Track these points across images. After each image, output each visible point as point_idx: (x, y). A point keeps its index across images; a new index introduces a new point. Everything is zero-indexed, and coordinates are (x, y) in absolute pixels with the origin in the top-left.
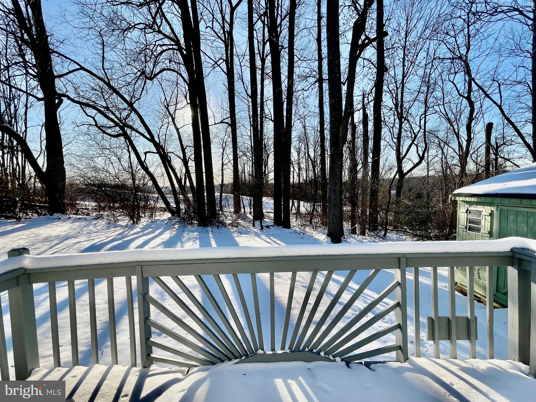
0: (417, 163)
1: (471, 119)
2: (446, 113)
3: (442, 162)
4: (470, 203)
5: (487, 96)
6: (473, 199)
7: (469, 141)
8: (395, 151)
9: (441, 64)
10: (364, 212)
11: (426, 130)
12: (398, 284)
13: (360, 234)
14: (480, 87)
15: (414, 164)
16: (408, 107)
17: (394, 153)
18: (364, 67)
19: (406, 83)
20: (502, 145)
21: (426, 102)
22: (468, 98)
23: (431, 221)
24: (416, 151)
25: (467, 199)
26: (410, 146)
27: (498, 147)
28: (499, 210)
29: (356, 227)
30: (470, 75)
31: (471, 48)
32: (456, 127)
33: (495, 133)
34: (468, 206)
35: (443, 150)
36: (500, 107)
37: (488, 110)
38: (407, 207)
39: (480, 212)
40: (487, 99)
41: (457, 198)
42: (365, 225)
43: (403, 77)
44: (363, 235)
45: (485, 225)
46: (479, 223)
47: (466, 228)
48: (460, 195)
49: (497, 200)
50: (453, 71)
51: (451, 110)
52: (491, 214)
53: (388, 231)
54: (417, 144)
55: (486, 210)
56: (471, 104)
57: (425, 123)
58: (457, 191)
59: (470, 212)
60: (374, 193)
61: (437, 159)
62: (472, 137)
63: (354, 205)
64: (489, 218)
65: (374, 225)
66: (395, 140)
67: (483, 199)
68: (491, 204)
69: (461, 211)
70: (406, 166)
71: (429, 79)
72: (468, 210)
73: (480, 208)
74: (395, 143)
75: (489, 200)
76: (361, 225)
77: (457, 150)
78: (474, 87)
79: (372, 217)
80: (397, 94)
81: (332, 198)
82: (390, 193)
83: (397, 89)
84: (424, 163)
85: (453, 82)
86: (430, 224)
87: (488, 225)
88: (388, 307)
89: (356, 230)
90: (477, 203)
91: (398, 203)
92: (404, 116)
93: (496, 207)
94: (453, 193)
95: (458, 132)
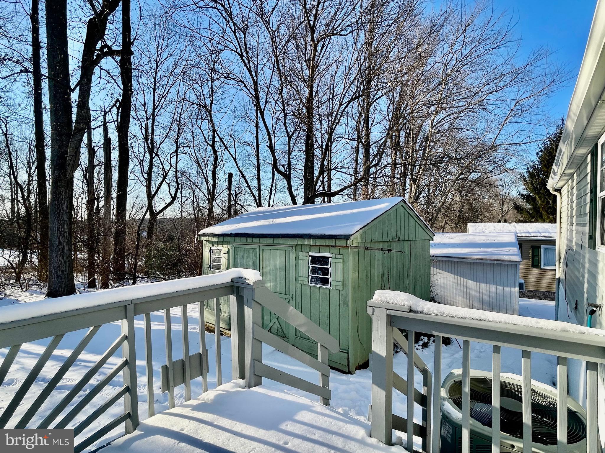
0: (169, 203)
1: (215, 167)
2: (196, 157)
3: (194, 204)
4: (212, 243)
5: (226, 148)
6: (214, 239)
7: (214, 185)
8: (145, 188)
9: (191, 108)
10: (106, 259)
11: (178, 170)
12: (126, 338)
13: (101, 287)
14: (221, 139)
15: (166, 204)
16: (159, 142)
17: (144, 189)
18: (101, 78)
19: (156, 115)
20: (239, 193)
21: (176, 141)
22: (213, 146)
23: (183, 263)
24: (168, 190)
25: (210, 239)
26: (161, 184)
27: (236, 195)
28: (233, 248)
29: (94, 279)
30: (213, 126)
31: (214, 102)
32: (205, 172)
33: (234, 183)
34: (211, 245)
35: (194, 192)
36: (235, 160)
37: (228, 161)
38: (158, 249)
39: (220, 250)
40: (226, 151)
41: (202, 239)
42: (108, 275)
43: (154, 109)
44: (104, 288)
45: (224, 262)
46: (219, 261)
47: (210, 266)
48: (204, 235)
49: (232, 239)
50: (200, 117)
51: (201, 156)
52: (228, 252)
53: (138, 279)
54: (170, 183)
55: (224, 248)
56: (215, 152)
57: (177, 163)
58: (202, 232)
59: (213, 251)
60: (120, 235)
61: (189, 201)
62: (217, 183)
63: (92, 250)
64: (226, 256)
65: (120, 273)
66: (146, 176)
67: (222, 239)
68: (227, 243)
69: (206, 250)
70: (158, 206)
71: (180, 119)
72: (211, 249)
73: (220, 247)
74: (146, 179)
75: (226, 239)
76: (102, 275)
77: (207, 194)
78: (217, 139)
79: (117, 264)
80: (147, 125)
81: (55, 241)
82: (139, 234)
83: (148, 119)
84: (177, 204)
85: (200, 128)
86: (182, 267)
87: (226, 261)
88: (115, 368)
89: (95, 283)
90: (218, 243)
91: (148, 245)
92: (155, 150)
93: (231, 245)
94: (199, 233)
95: (207, 177)
